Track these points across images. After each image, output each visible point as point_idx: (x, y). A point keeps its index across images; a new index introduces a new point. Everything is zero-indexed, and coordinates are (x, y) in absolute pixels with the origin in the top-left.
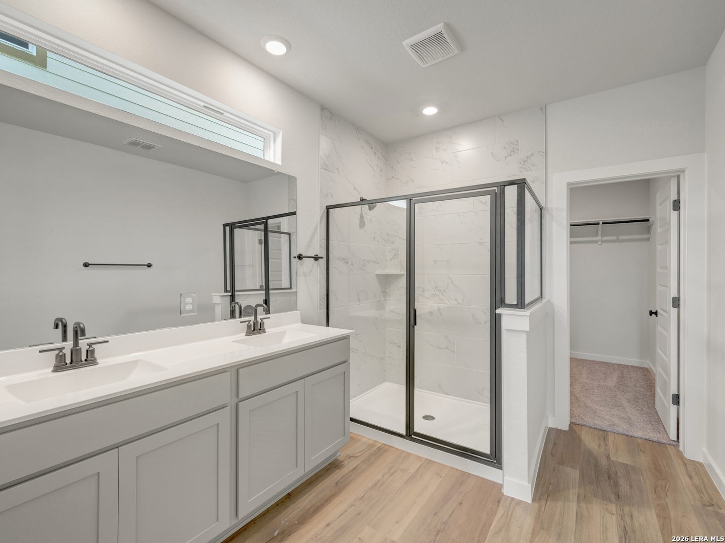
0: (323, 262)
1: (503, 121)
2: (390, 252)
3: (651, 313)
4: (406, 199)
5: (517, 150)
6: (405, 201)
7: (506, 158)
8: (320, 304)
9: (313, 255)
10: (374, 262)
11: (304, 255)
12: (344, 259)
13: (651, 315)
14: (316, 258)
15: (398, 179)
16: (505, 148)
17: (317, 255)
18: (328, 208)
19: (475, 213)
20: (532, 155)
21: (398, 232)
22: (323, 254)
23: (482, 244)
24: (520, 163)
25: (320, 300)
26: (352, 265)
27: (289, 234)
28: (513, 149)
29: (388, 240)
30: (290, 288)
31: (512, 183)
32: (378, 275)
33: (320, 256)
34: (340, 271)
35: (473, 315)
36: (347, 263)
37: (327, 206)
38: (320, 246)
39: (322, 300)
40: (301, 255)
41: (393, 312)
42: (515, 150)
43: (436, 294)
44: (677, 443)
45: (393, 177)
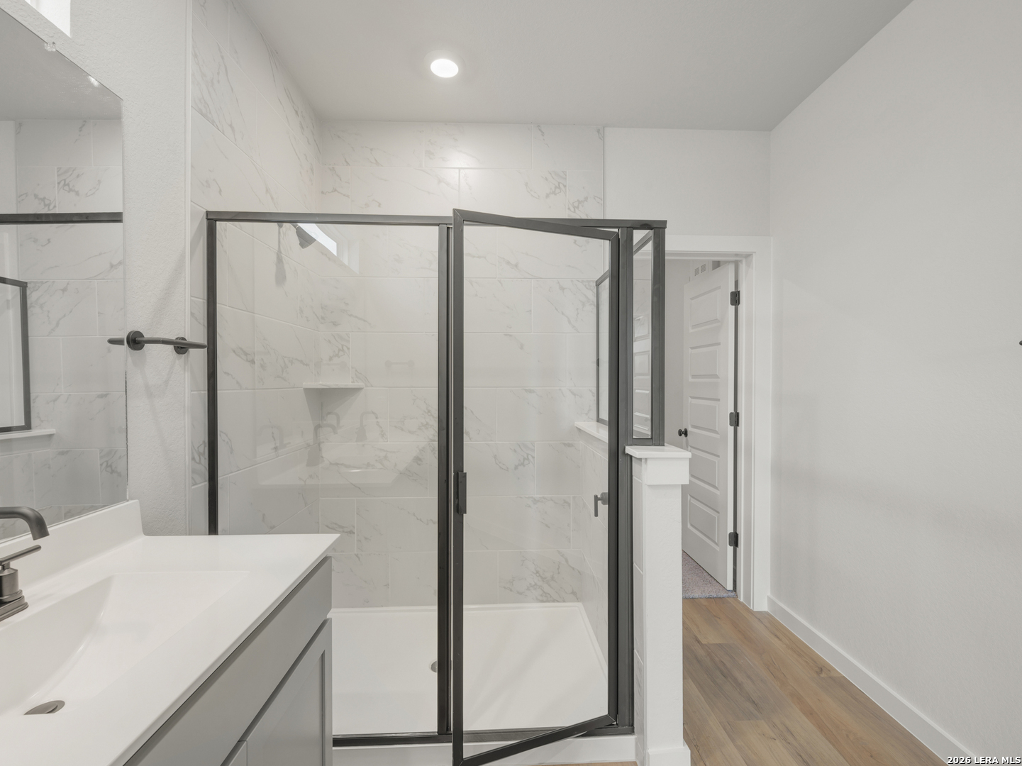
0: (198, 357)
1: (543, 134)
2: (330, 342)
3: (680, 433)
4: (438, 225)
5: (565, 186)
6: (437, 228)
7: (547, 196)
8: (194, 471)
9: (173, 337)
10: (301, 362)
11: (147, 335)
12: (246, 354)
13: (680, 435)
14: (181, 347)
15: (348, 196)
16: (546, 179)
17: (184, 339)
18: (212, 220)
19: (500, 282)
20: (586, 199)
21: (347, 304)
22: (198, 335)
23: (511, 336)
24: (569, 209)
25: (193, 459)
26: (263, 367)
27: (23, 286)
28: (559, 183)
29: (323, 318)
30: (28, 426)
31: (644, 225)
32: (308, 391)
33: (190, 339)
34: (238, 383)
35: (495, 457)
36: (253, 362)
37: (208, 213)
38: (192, 314)
39: (198, 460)
40: (139, 334)
41: (337, 464)
42: (561, 185)
43: (427, 424)
44: (733, 594)
45: (335, 190)
